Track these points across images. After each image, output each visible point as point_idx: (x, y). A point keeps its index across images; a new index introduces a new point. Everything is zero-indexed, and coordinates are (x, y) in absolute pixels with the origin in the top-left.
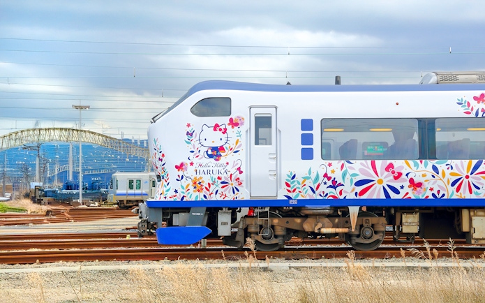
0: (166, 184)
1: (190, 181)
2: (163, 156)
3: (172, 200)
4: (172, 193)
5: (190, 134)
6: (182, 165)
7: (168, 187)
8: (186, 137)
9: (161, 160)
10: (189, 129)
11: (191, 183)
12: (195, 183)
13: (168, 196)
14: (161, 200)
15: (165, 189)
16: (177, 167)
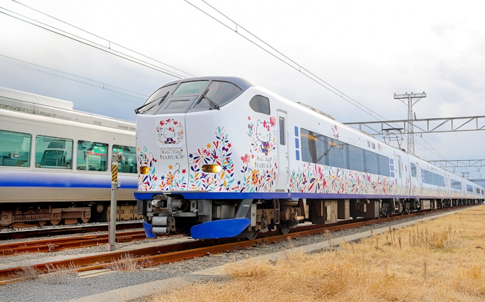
0: (229, 175)
1: (251, 174)
2: (229, 145)
3: (234, 191)
4: (235, 184)
5: (250, 127)
6: (246, 156)
7: (232, 178)
8: (248, 130)
9: (227, 150)
10: (250, 122)
11: (252, 176)
12: (254, 176)
13: (230, 188)
14: (221, 191)
15: (227, 180)
16: (242, 158)
